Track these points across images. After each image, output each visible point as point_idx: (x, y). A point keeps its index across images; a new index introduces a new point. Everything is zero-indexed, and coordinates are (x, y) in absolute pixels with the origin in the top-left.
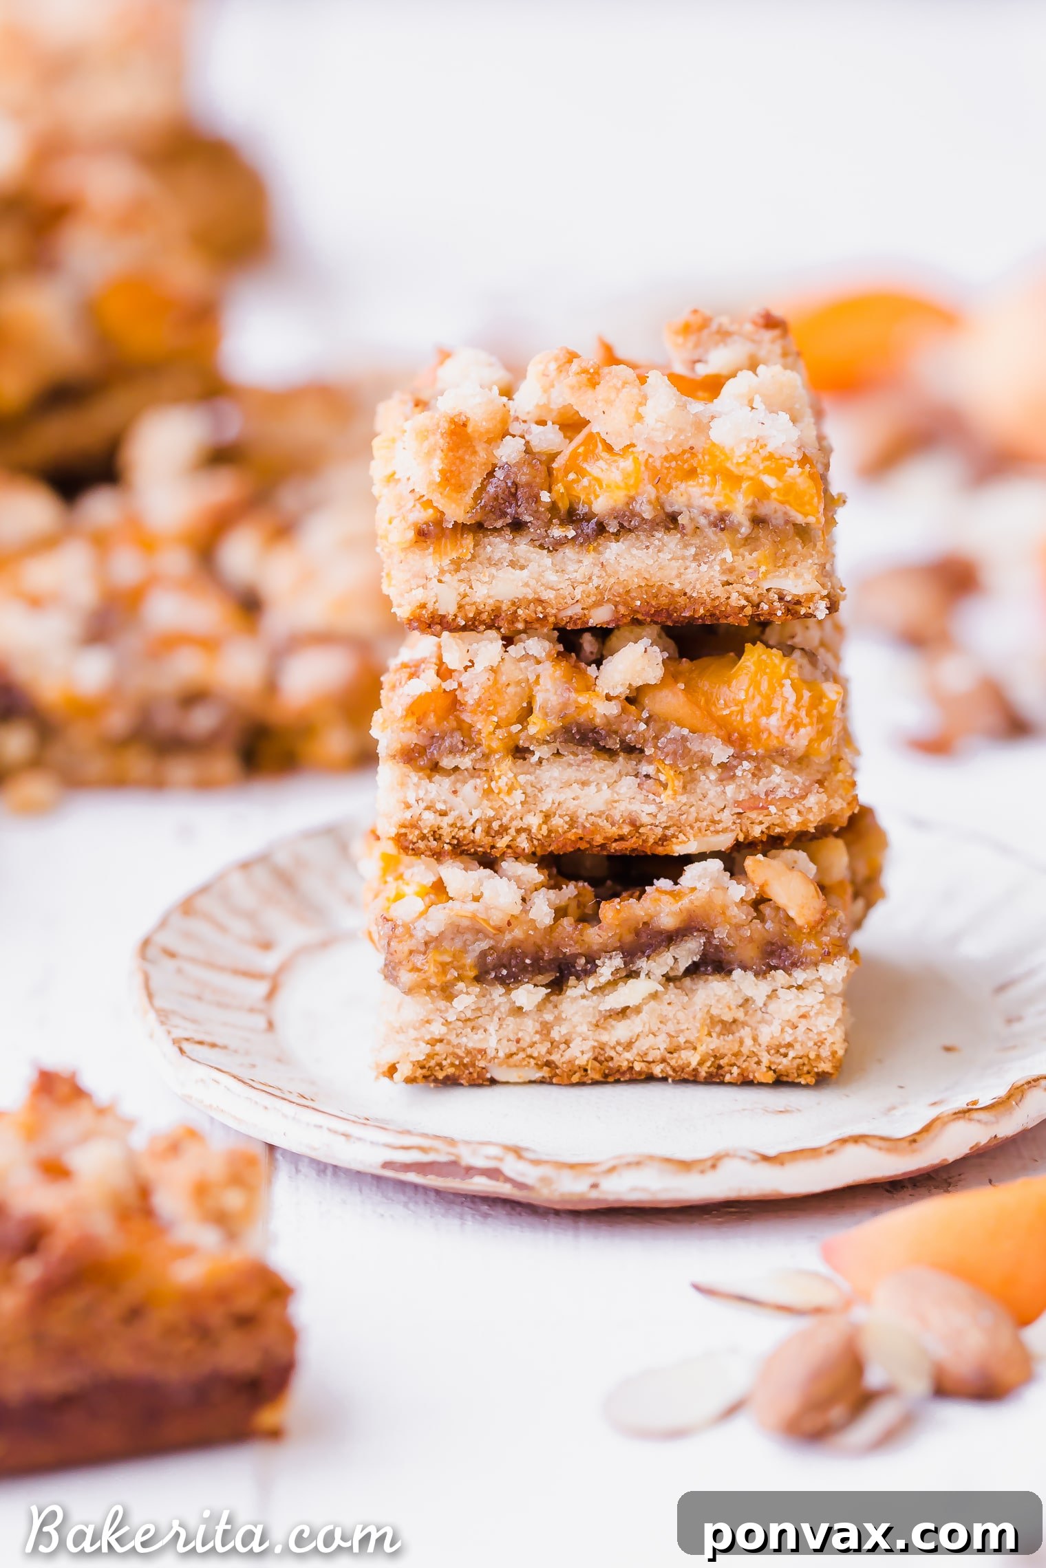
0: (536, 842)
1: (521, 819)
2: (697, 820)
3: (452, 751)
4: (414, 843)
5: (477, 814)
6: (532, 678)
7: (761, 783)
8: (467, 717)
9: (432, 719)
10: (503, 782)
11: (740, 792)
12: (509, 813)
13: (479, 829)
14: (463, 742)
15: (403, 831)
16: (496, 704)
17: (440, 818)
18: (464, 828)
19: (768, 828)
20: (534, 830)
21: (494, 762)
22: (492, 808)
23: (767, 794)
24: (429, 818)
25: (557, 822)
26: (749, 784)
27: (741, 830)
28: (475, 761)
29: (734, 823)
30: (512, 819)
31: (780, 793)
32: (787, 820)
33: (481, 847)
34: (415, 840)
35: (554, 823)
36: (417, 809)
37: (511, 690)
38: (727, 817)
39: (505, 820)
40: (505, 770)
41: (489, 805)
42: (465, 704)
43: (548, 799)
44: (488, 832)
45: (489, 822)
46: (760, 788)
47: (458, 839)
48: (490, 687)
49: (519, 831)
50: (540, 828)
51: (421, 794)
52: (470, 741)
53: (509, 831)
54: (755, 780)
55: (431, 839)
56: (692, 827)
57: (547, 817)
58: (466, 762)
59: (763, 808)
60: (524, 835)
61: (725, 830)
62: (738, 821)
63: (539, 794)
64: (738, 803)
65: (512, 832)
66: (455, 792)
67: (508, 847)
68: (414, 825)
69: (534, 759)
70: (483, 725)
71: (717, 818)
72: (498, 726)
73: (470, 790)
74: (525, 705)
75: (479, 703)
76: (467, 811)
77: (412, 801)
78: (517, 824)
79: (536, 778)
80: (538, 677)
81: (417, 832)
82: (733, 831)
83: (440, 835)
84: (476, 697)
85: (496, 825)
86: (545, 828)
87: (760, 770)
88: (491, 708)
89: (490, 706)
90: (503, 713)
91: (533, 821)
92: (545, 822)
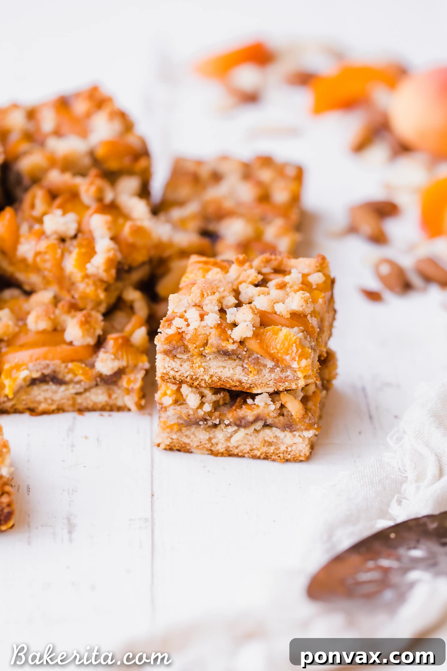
0: (207, 384)
1: (203, 376)
2: (261, 383)
3: (181, 353)
4: (167, 380)
5: (188, 373)
6: (208, 333)
7: (283, 374)
8: (186, 343)
9: (174, 343)
10: (197, 365)
11: (276, 376)
12: (199, 374)
13: (188, 378)
14: (184, 351)
15: (163, 375)
16: (196, 341)
17: (175, 373)
18: (184, 377)
19: (286, 387)
20: (207, 380)
21: (194, 359)
22: (193, 372)
23: (285, 377)
24: (172, 373)
25: (214, 378)
26: (280, 374)
27: (276, 387)
28: (188, 357)
29: (274, 385)
30: (200, 376)
31: (290, 378)
32: (292, 386)
33: (189, 383)
34: (167, 379)
35: (213, 379)
36: (169, 369)
37: (201, 336)
38: (271, 383)
39: (197, 376)
40: (198, 361)
41: (192, 370)
42: (185, 339)
43: (212, 372)
44: (191, 379)
45: (192, 376)
46: (283, 375)
47: (182, 380)
48: (194, 335)
49: (202, 380)
50: (209, 380)
51: (170, 365)
52: (186, 350)
53: (199, 379)
54: (281, 373)
55: (173, 379)
56: (259, 385)
57: (211, 376)
58: (185, 357)
59: (283, 382)
60: (203, 381)
61: (270, 387)
62: (275, 385)
63: (209, 369)
64: (275, 379)
65: (200, 380)
66: (181, 365)
67: (198, 384)
68: (167, 374)
69: (208, 359)
70: (191, 347)
71: (268, 383)
72: (196, 348)
73: (186, 366)
74: (205, 342)
75: (190, 339)
76: (185, 371)
77: (166, 366)
78: (201, 378)
79: (208, 364)
80: (210, 333)
81: (168, 377)
82: (273, 387)
83: (176, 378)
84: (189, 338)
85: (194, 377)
86: (210, 380)
87: (283, 370)
88: (194, 342)
89: (193, 341)
90: (198, 343)
91: (207, 378)
92: (210, 378)
